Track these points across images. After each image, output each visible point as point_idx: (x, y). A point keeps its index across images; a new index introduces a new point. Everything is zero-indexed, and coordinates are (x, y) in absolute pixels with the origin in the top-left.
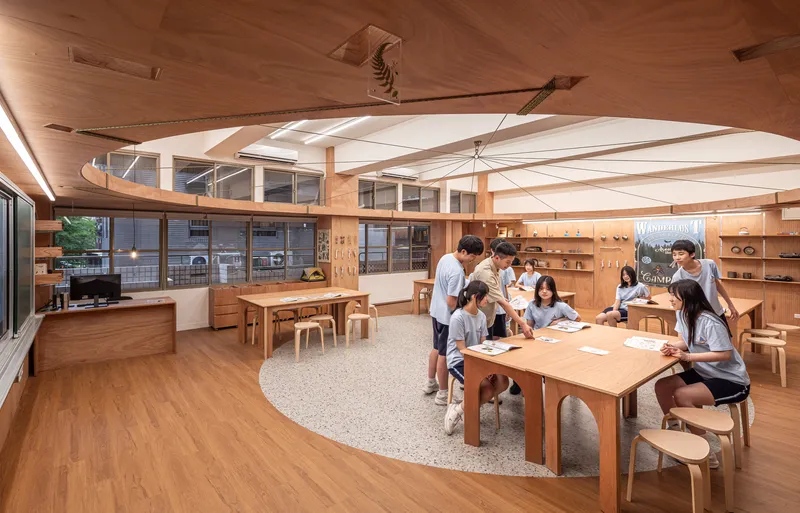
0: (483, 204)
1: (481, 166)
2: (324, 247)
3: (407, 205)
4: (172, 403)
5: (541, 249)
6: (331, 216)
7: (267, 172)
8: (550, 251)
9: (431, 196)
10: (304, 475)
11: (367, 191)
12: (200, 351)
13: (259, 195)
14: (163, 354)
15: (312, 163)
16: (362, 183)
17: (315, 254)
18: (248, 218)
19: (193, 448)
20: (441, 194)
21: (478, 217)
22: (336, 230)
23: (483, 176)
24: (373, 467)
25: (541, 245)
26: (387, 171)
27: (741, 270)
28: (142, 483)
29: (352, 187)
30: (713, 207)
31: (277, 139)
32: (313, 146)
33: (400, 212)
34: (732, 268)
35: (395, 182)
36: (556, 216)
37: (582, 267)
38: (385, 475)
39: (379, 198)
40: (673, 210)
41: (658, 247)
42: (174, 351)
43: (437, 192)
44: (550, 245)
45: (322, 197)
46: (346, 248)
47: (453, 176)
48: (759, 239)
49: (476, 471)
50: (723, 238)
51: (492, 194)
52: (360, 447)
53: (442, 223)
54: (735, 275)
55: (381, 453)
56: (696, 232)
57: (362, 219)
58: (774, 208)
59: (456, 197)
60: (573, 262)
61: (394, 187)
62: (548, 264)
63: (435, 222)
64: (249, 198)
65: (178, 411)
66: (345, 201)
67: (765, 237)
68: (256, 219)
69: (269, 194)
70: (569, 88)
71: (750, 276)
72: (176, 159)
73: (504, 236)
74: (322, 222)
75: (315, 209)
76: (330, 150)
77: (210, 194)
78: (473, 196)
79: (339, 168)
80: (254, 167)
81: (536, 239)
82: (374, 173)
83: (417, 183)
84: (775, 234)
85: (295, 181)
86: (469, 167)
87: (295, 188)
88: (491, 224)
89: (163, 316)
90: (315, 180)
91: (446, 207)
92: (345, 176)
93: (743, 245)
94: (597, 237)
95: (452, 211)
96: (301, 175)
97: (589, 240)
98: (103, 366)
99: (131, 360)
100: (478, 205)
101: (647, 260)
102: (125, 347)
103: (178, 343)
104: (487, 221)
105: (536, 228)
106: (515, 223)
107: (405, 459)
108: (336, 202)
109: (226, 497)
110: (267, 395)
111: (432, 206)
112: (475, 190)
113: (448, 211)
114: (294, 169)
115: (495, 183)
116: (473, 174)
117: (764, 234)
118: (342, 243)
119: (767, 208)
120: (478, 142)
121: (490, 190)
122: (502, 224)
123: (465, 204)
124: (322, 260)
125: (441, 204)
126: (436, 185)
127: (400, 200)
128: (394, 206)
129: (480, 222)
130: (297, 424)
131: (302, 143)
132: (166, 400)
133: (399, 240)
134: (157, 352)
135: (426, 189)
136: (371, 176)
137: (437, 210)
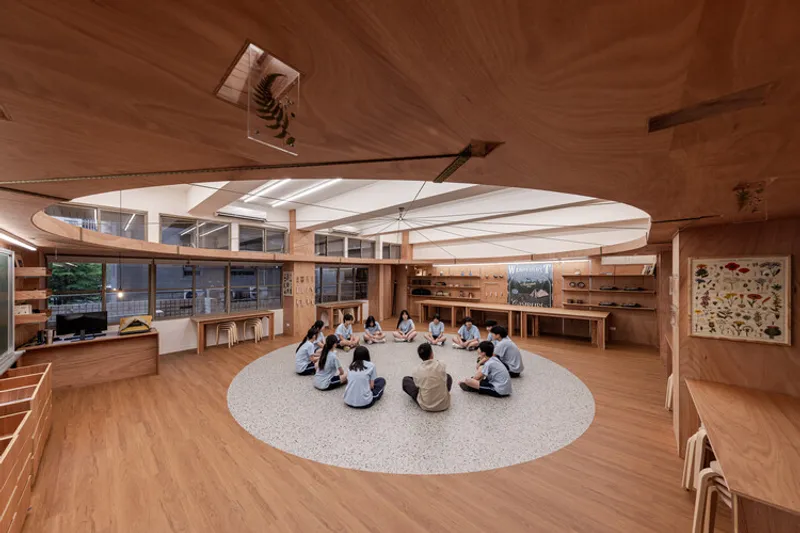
0: (406, 253)
1: (404, 226)
2: (288, 285)
3: (352, 252)
4: (145, 424)
5: (445, 284)
6: (293, 262)
7: (241, 228)
8: (451, 286)
9: (369, 246)
10: (254, 491)
11: (321, 243)
12: (181, 370)
13: (235, 246)
14: (147, 376)
15: (278, 222)
16: (317, 237)
17: (281, 290)
18: (226, 263)
19: (154, 470)
20: (376, 245)
21: (402, 262)
22: (298, 272)
23: (405, 233)
24: (314, 476)
25: (446, 281)
26: (337, 228)
27: (576, 298)
28: (93, 515)
29: (310, 241)
30: (558, 256)
31: (249, 203)
32: (280, 208)
33: (346, 258)
34: (570, 297)
35: (342, 236)
36: (455, 261)
37: (473, 296)
38: (324, 483)
39: (331, 248)
40: (532, 258)
41: (522, 283)
42: (157, 373)
43: (373, 244)
44: (451, 281)
45: (287, 248)
46: (305, 284)
47: (385, 232)
48: (587, 277)
49: (399, 472)
50: (565, 277)
51: (412, 245)
52: (305, 456)
53: (377, 266)
54: (572, 302)
55: (322, 461)
56: (547, 272)
57: (317, 263)
58: (597, 257)
59: (387, 247)
60: (467, 293)
61: (342, 240)
62: (450, 295)
63: (371, 265)
64: (227, 248)
65: (149, 432)
66: (304, 250)
67: (591, 276)
68: (233, 264)
69: (243, 245)
70: (484, 156)
71: (582, 302)
72: (163, 217)
73: (420, 274)
74: (288, 265)
75: (280, 256)
76: (292, 212)
77: (193, 245)
78: (398, 247)
79: (300, 226)
80: (230, 224)
81: (442, 277)
82: (327, 230)
83: (359, 237)
84: (597, 274)
85: (264, 235)
86: (395, 226)
87: (265, 241)
88: (411, 266)
89: (147, 345)
90: (280, 235)
91: (379, 255)
92: (304, 232)
93: (577, 281)
94: (482, 276)
95: (384, 257)
96: (269, 230)
97: (478, 278)
98: (89, 389)
99: (116, 383)
100: (402, 253)
101: (515, 291)
102: (112, 372)
103: (160, 365)
104: (408, 265)
105: (442, 269)
106: (428, 266)
107: (342, 465)
108: (297, 251)
109: (175, 522)
110: (231, 410)
111: (369, 254)
112: (400, 242)
113: (381, 257)
114: (263, 225)
115: (414, 238)
116: (398, 232)
117: (590, 274)
118: (302, 281)
119: (591, 257)
120: (401, 209)
121: (411, 242)
122: (419, 267)
123: (393, 253)
124: (287, 295)
125: (377, 253)
126: (373, 239)
127: (346, 249)
128: (342, 254)
129: (404, 265)
130: (253, 437)
131: (270, 206)
132: (139, 421)
133: (346, 278)
134: (141, 374)
135: (366, 241)
136: (325, 232)
137: (373, 256)
